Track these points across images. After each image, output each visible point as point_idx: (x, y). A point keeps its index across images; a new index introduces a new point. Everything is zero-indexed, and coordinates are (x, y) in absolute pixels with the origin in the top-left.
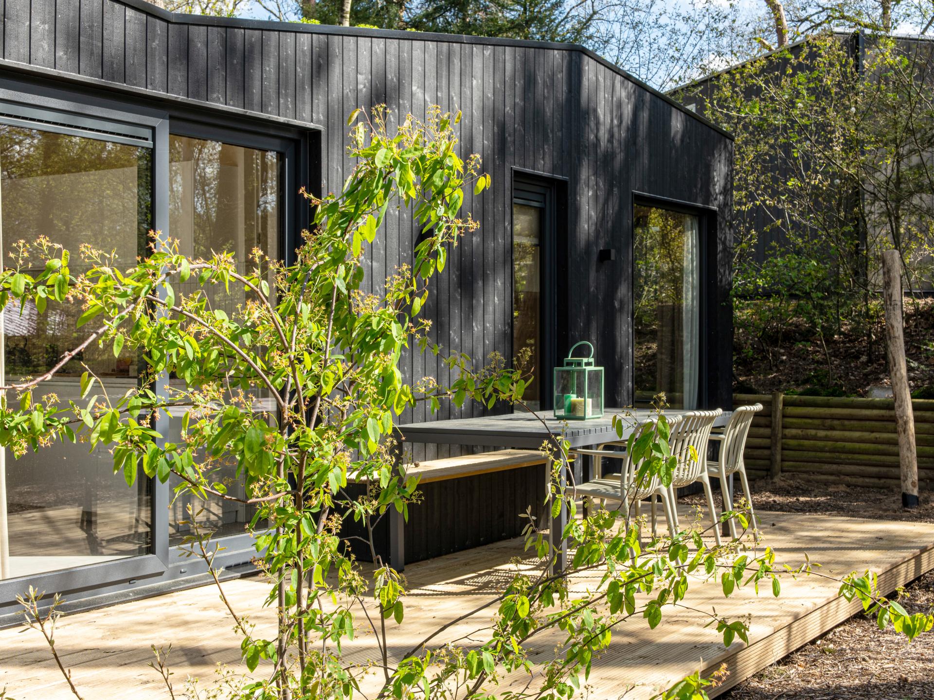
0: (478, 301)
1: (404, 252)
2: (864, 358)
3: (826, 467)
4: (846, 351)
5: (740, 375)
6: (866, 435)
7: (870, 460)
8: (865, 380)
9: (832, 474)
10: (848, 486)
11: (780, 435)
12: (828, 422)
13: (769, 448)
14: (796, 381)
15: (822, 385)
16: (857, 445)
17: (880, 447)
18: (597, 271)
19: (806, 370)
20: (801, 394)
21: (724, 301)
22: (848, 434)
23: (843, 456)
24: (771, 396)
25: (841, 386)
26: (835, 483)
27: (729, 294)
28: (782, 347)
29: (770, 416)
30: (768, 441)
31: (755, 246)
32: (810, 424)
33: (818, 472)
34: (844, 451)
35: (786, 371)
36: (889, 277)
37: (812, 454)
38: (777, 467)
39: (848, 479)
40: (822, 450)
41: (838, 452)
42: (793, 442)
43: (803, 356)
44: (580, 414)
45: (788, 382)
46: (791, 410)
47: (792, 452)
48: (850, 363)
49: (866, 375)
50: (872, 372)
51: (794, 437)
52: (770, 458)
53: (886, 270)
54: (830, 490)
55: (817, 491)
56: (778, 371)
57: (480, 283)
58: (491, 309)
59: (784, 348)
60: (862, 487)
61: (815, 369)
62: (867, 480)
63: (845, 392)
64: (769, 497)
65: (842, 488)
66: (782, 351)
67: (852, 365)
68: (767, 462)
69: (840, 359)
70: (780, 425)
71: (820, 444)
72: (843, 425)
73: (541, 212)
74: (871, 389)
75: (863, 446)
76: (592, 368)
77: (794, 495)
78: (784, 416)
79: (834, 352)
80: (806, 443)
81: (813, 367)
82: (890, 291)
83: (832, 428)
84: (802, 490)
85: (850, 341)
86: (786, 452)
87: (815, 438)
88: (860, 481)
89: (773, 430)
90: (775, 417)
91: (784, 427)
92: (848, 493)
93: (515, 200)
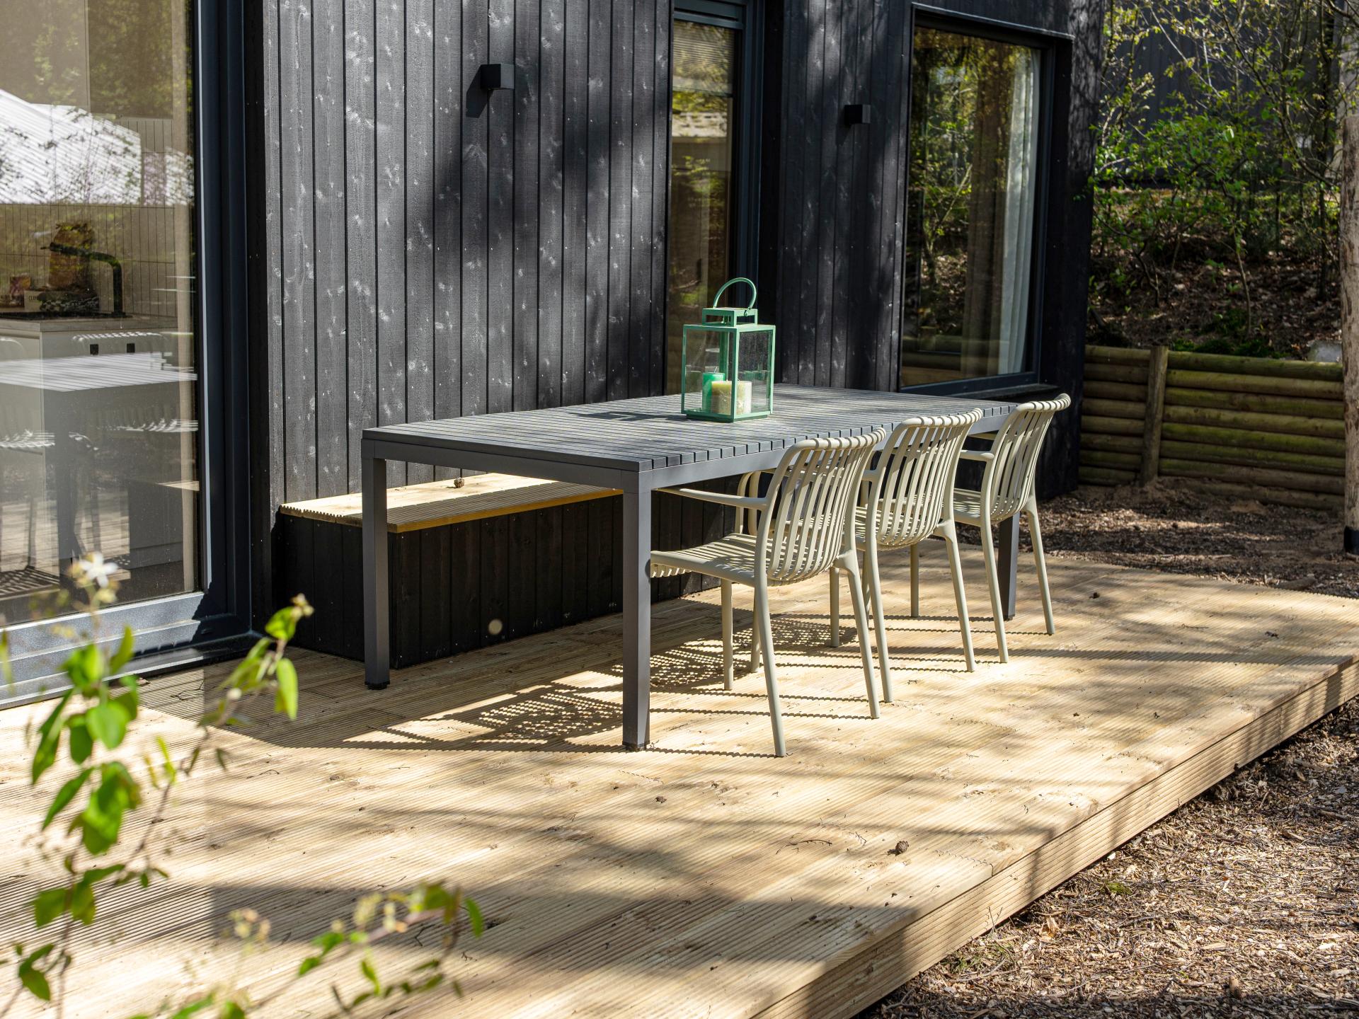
0: (598, 194)
1: (446, 105)
2: (1312, 292)
3: (1232, 471)
4: (1284, 279)
5: (1106, 314)
6: (1300, 421)
7: (1303, 462)
8: (1307, 330)
9: (1239, 482)
10: (1264, 503)
11: (1159, 416)
12: (1239, 398)
13: (1140, 436)
14: (1194, 327)
15: (1236, 336)
16: (1284, 438)
17: (1321, 442)
18: (839, 142)
19: (1212, 308)
20: (1200, 350)
21: (1080, 193)
22: (1269, 418)
23: (1259, 454)
24: (1148, 352)
25: (1267, 338)
26: (1244, 497)
27: (1086, 182)
28: (1178, 268)
29: (1145, 384)
30: (1140, 424)
31: (1149, 100)
32: (1209, 399)
33: (1218, 479)
34: (1261, 445)
35: (1181, 309)
36: (1352, 161)
37: (1210, 448)
38: (1151, 467)
39: (1266, 491)
40: (1225, 443)
41: (1253, 447)
42: (1179, 428)
43: (1212, 285)
44: (725, 411)
45: (1182, 328)
46: (1180, 376)
47: (1177, 445)
48: (1287, 299)
49: (1311, 321)
50: (1321, 316)
51: (1183, 420)
52: (1141, 453)
53: (1348, 148)
54: (1234, 509)
55: (1211, 510)
56: (1169, 307)
57: (603, 162)
58: (624, 207)
59: (1183, 270)
60: (1288, 506)
61: (1228, 308)
62: (1296, 495)
63: (1271, 349)
64: (1130, 519)
65: (1254, 506)
66: (1179, 275)
67: (1291, 302)
68: (1135, 458)
69: (1273, 292)
70: (1161, 399)
71: (1224, 432)
72: (1264, 404)
73: (737, 38)
74: (1315, 346)
75: (1293, 439)
76: (755, 327)
77: (1172, 517)
78: (1168, 385)
79: (1265, 279)
80: (1202, 429)
81: (1225, 303)
82: (1352, 184)
83: (1245, 408)
84: (1188, 507)
85: (1294, 262)
86: (1167, 444)
87: (1216, 423)
88: (1284, 495)
89: (1149, 406)
90: (1153, 387)
91: (1167, 403)
92: (1261, 517)
93: (676, 14)
